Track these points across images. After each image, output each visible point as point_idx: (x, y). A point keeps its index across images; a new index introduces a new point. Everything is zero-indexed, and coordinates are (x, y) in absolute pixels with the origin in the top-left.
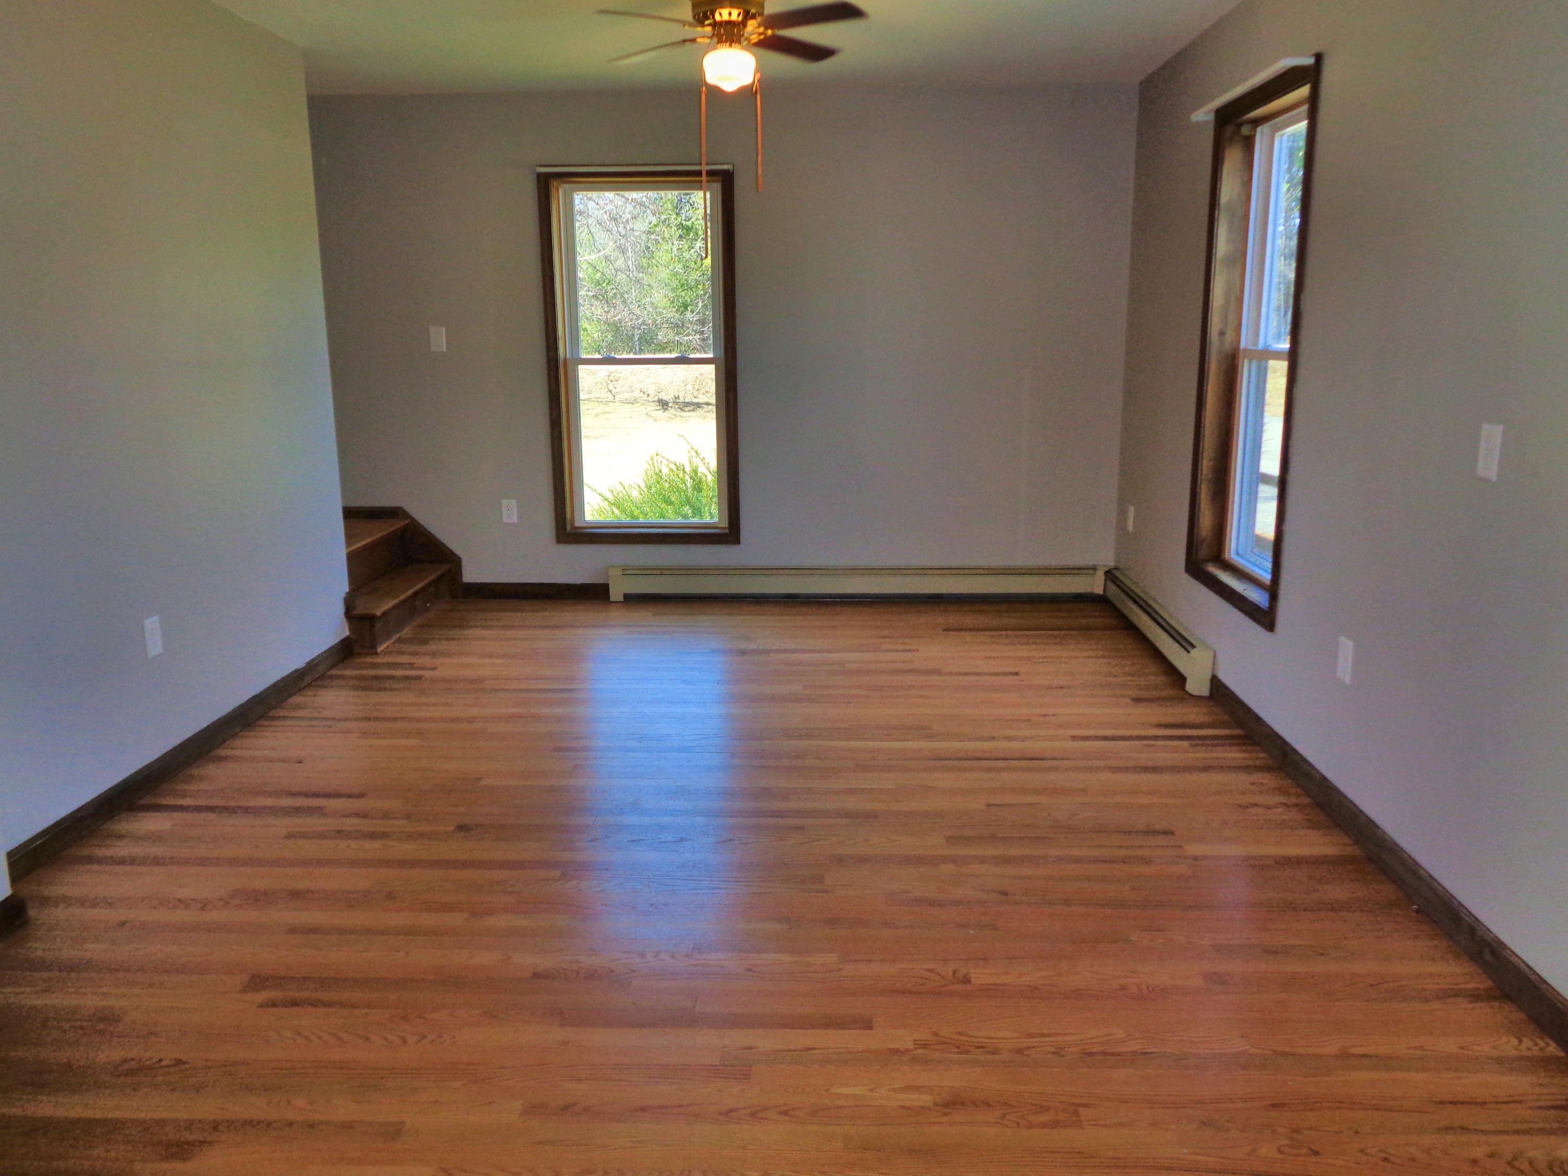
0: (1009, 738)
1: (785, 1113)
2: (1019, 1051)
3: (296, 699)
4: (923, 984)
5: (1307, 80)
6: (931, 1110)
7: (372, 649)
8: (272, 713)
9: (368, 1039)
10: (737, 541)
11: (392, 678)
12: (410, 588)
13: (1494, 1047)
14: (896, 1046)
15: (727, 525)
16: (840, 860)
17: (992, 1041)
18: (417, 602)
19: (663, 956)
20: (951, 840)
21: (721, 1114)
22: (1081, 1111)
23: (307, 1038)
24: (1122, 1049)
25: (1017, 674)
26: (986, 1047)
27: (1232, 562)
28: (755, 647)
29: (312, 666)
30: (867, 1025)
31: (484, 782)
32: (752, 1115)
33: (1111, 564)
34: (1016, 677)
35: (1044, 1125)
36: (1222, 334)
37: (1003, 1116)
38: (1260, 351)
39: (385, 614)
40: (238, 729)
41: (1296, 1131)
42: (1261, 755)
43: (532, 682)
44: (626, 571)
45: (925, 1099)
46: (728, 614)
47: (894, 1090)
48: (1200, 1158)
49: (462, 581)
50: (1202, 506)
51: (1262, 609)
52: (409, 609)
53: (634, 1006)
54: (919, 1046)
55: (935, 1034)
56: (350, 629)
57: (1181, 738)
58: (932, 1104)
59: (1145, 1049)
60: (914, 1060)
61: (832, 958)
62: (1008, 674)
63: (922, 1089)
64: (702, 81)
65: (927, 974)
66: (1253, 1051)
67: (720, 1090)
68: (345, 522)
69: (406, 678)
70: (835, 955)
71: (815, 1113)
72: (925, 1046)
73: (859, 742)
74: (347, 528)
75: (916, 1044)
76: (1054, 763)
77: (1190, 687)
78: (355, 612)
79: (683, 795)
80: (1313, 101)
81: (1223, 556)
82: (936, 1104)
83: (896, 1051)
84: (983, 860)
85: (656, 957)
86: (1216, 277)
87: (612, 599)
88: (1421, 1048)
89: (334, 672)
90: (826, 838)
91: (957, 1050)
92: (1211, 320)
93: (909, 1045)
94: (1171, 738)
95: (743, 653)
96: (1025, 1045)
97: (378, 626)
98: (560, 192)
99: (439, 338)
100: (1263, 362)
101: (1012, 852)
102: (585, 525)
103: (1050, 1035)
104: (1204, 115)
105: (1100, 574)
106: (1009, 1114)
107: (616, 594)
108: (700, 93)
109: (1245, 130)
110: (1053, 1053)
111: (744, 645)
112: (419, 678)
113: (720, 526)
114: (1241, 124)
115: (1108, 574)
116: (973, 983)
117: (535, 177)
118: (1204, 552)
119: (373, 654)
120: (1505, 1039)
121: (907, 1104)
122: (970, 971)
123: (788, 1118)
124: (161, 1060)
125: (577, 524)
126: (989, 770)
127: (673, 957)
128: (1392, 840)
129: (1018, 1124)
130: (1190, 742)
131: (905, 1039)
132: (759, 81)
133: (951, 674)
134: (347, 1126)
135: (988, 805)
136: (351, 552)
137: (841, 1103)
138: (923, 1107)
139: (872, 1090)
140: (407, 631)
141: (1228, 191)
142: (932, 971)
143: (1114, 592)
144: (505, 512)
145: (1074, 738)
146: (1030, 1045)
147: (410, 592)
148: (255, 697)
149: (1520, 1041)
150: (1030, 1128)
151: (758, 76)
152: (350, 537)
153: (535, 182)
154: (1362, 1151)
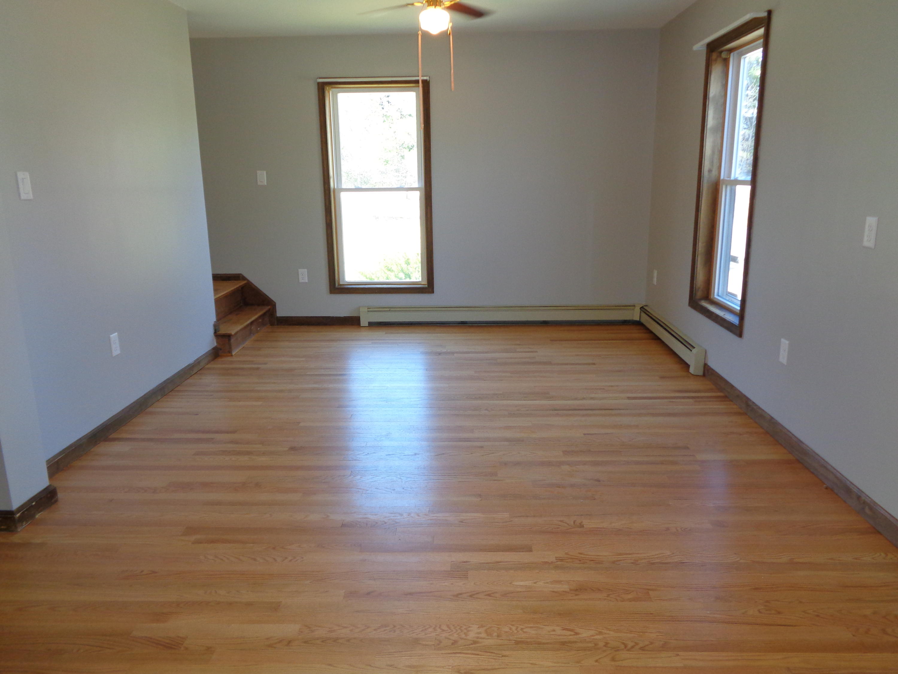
0: (592, 398)
1: (489, 595)
2: (614, 562)
3: (190, 381)
4: (558, 528)
5: (763, 25)
6: (569, 593)
7: (229, 352)
8: (177, 389)
9: (255, 560)
10: (432, 292)
11: (242, 369)
12: (249, 319)
13: (873, 558)
14: (546, 560)
15: (426, 283)
16: (506, 464)
17: (598, 557)
18: (252, 328)
19: (412, 515)
20: (565, 453)
21: (454, 596)
22: (651, 593)
23: (222, 559)
24: (669, 560)
25: (594, 364)
26: (595, 560)
27: (715, 300)
28: (446, 351)
29: (198, 362)
30: (529, 549)
31: (302, 424)
32: (471, 596)
33: (644, 303)
34: (594, 366)
35: (630, 600)
36: (710, 171)
37: (608, 596)
38: (732, 181)
39: (236, 334)
40: (159, 398)
41: (767, 602)
42: (735, 406)
43: (323, 370)
44: (370, 310)
45: (565, 587)
46: (428, 333)
47: (547, 583)
48: (715, 616)
49: (276, 315)
50: (698, 268)
51: (735, 325)
52: (249, 330)
53: (399, 541)
54: (559, 560)
55: (567, 554)
56: (217, 342)
57: (688, 398)
58: (569, 590)
59: (682, 561)
60: (557, 567)
61: (506, 515)
62: (589, 364)
63: (563, 582)
64: (418, 28)
65: (560, 523)
66: (742, 561)
67: (452, 584)
68: (214, 283)
69: (251, 369)
70: (508, 513)
71: (505, 595)
72: (562, 560)
73: (509, 401)
74: (214, 285)
75: (556, 559)
76: (619, 412)
77: (692, 370)
78: (220, 332)
79: (414, 430)
80: (767, 37)
81: (709, 297)
82: (571, 590)
83: (546, 563)
84: (585, 463)
85: (409, 515)
86: (707, 140)
87: (361, 326)
88: (832, 559)
89: (209, 366)
90: (496, 452)
91: (579, 562)
92: (704, 163)
93: (554, 560)
94: (684, 398)
95: (440, 354)
96: (616, 559)
97: (232, 340)
98: (330, 94)
99: (262, 177)
100: (733, 187)
101: (600, 459)
102: (346, 283)
103: (630, 554)
104: (700, 46)
105: (637, 310)
106: (611, 594)
107: (364, 322)
108: (418, 35)
109: (724, 55)
110: (632, 563)
111: (439, 350)
112: (258, 369)
113: (422, 283)
114: (722, 52)
115: (642, 309)
116: (585, 527)
117: (316, 84)
118: (699, 294)
119: (229, 356)
120: (878, 554)
121: (555, 590)
122: (583, 521)
123: (490, 598)
124: (142, 571)
125: (341, 283)
126: (583, 416)
127: (418, 516)
128: (812, 450)
129: (617, 600)
130: (694, 400)
131: (551, 557)
132: (451, 28)
133: (558, 364)
134: (249, 604)
135: (585, 434)
136: (217, 298)
137: (519, 590)
138: (564, 591)
139: (535, 583)
140: (248, 343)
141: (714, 89)
142: (561, 521)
143: (645, 319)
144: (300, 276)
145: (629, 398)
146: (619, 559)
147: (249, 322)
148: (168, 379)
149: (887, 555)
150: (623, 601)
151: (451, 25)
152: (216, 290)
153: (317, 87)
154: (804, 612)
